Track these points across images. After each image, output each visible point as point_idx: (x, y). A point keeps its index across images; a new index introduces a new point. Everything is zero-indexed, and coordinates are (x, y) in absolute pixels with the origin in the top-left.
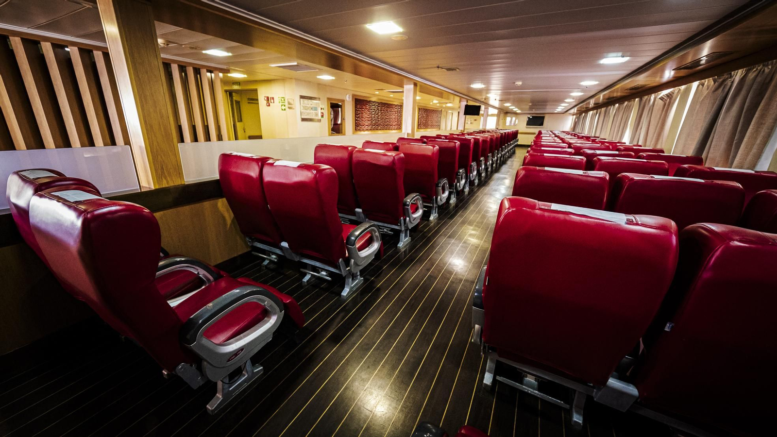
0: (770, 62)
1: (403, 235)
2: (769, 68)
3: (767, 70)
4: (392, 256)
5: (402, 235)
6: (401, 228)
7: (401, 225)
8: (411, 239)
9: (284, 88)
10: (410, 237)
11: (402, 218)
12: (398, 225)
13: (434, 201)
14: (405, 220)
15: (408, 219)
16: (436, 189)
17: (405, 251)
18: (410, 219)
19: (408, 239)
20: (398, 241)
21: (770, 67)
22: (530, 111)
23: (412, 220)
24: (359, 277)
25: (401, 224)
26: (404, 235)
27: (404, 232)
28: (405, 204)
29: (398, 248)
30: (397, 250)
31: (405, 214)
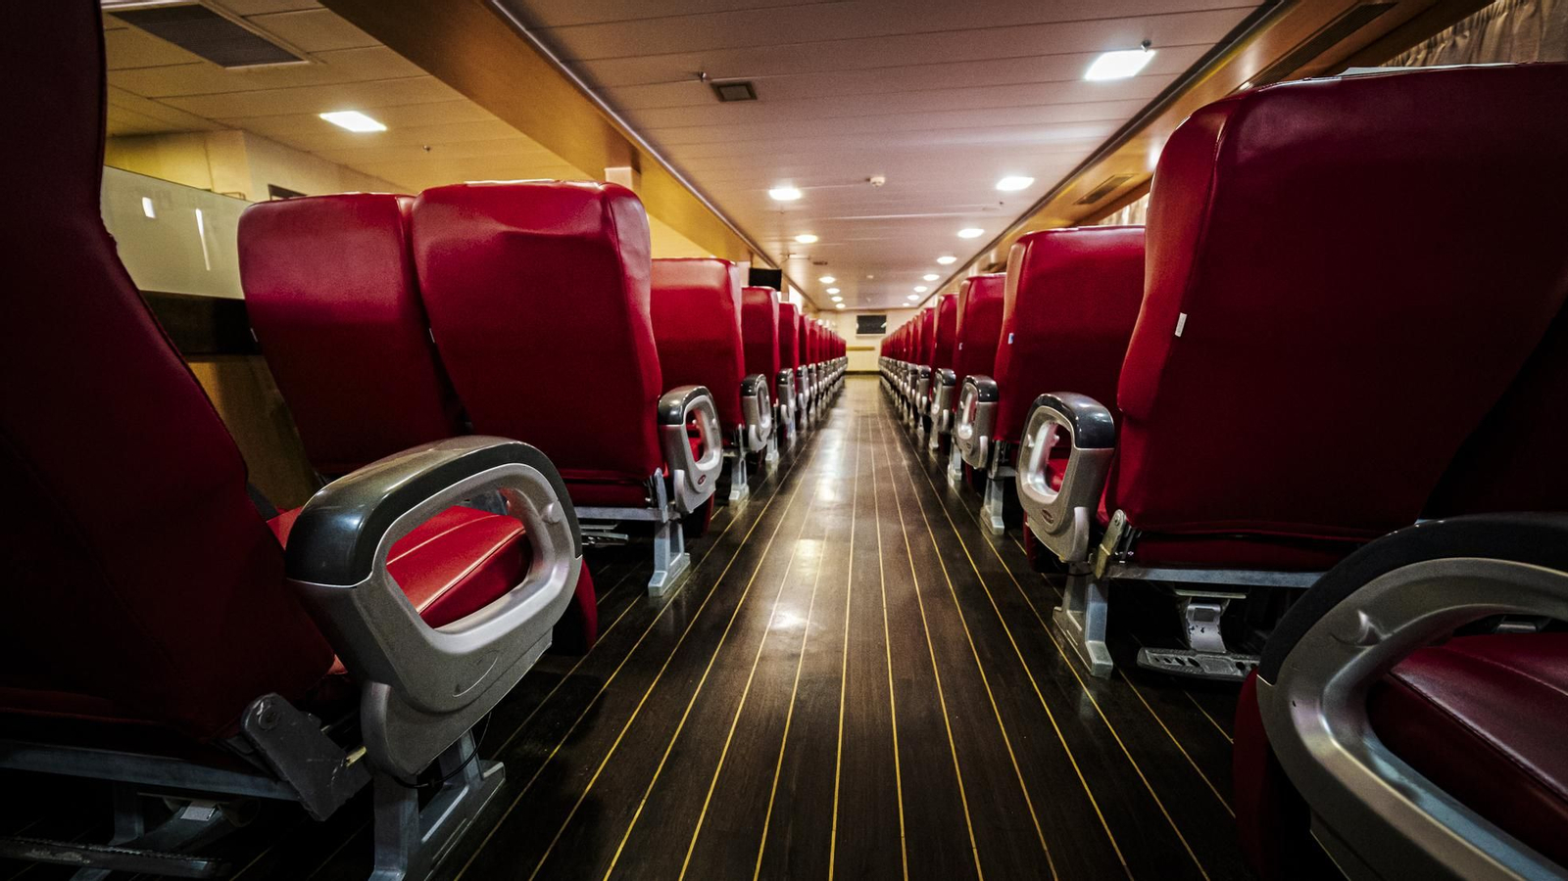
0: (1467, 20)
1: (662, 544)
2: (1465, 37)
3: (1461, 42)
4: (630, 631)
5: (662, 546)
6: (660, 514)
7: (655, 505)
8: (692, 559)
9: (207, 156)
10: (686, 551)
11: (658, 471)
12: (645, 506)
13: (741, 440)
14: (669, 481)
15: (680, 474)
16: (742, 401)
17: (676, 604)
18: (688, 476)
19: (682, 558)
20: (649, 568)
21: (1467, 33)
22: (859, 305)
23: (695, 479)
24: (472, 769)
25: (655, 496)
26: (667, 542)
27: (668, 532)
28: (664, 417)
29: (651, 594)
30: (648, 605)
31: (667, 454)
